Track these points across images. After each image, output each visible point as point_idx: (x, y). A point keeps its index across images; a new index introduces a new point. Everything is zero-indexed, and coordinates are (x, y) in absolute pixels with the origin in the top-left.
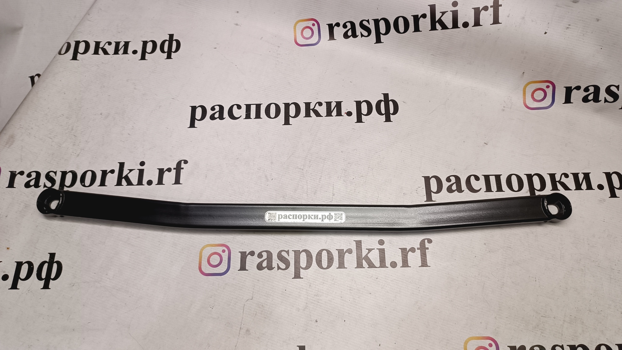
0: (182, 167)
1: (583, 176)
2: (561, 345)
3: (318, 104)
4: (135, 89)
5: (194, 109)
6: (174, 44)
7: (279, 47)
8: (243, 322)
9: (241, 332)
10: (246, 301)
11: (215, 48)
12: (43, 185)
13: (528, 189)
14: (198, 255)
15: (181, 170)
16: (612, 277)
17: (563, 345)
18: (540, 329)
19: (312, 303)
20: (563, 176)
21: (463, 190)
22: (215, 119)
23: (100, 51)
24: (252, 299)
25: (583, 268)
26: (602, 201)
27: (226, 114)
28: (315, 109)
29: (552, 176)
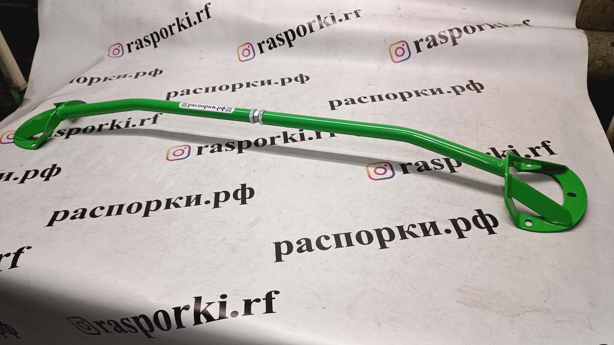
0: (158, 116)
1: (436, 89)
2: (437, 159)
3: (255, 83)
4: (129, 91)
5: (169, 94)
6: (158, 72)
7: (229, 65)
8: (198, 178)
9: (196, 184)
10: (202, 168)
11: (186, 70)
12: (54, 135)
13: (400, 97)
14: (167, 152)
15: (158, 118)
16: (466, 125)
17: (439, 159)
18: (421, 154)
19: (251, 163)
20: (423, 91)
21: (356, 103)
22: (184, 95)
23: (107, 80)
24: (206, 167)
25: (445, 124)
26: (450, 97)
27: (191, 92)
28: (254, 84)
29: (416, 92)
